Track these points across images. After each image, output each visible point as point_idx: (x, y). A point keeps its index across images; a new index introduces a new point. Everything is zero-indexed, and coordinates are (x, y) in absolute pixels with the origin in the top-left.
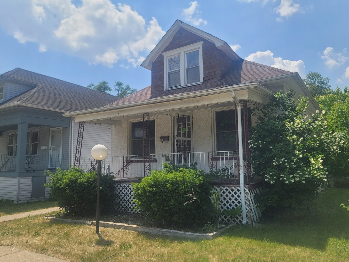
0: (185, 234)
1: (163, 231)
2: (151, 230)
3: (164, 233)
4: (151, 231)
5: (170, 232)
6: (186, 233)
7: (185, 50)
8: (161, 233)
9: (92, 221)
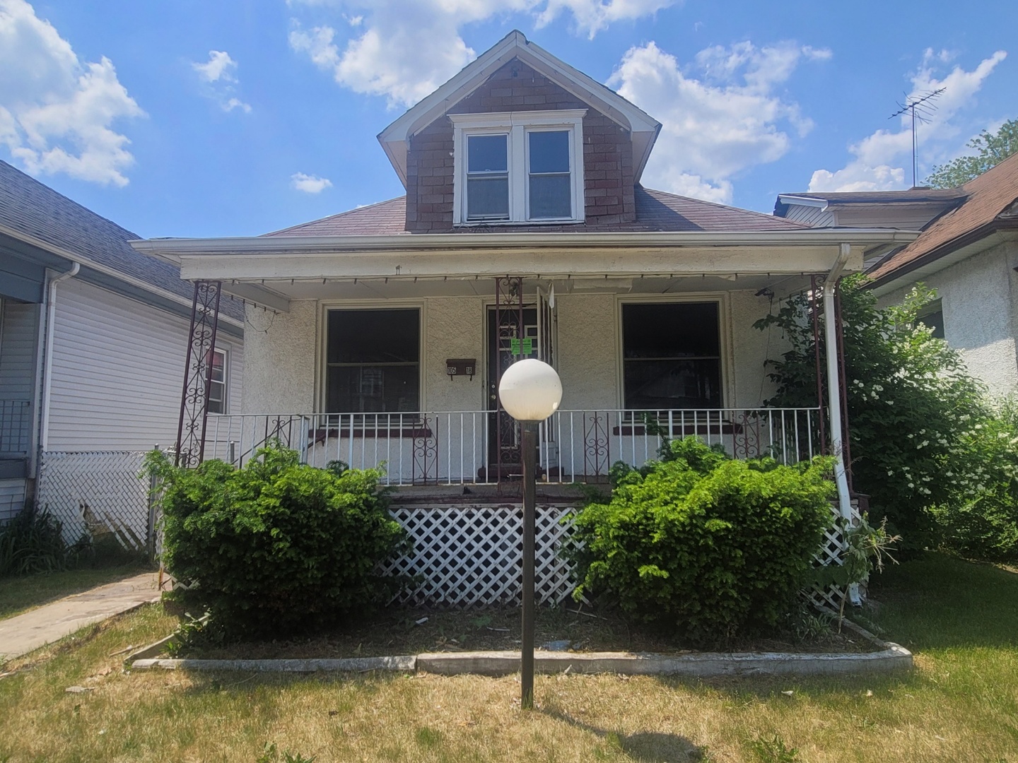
0: (821, 662)
1: (738, 662)
2: (689, 661)
3: (744, 665)
4: (691, 667)
5: (768, 661)
6: (821, 658)
7: (527, 123)
8: (731, 669)
9: (414, 658)
